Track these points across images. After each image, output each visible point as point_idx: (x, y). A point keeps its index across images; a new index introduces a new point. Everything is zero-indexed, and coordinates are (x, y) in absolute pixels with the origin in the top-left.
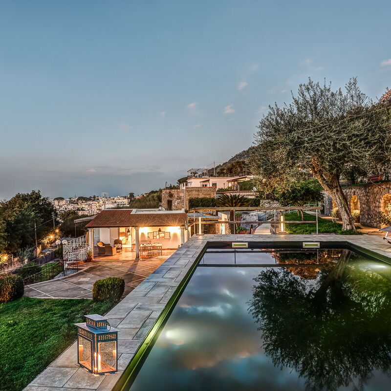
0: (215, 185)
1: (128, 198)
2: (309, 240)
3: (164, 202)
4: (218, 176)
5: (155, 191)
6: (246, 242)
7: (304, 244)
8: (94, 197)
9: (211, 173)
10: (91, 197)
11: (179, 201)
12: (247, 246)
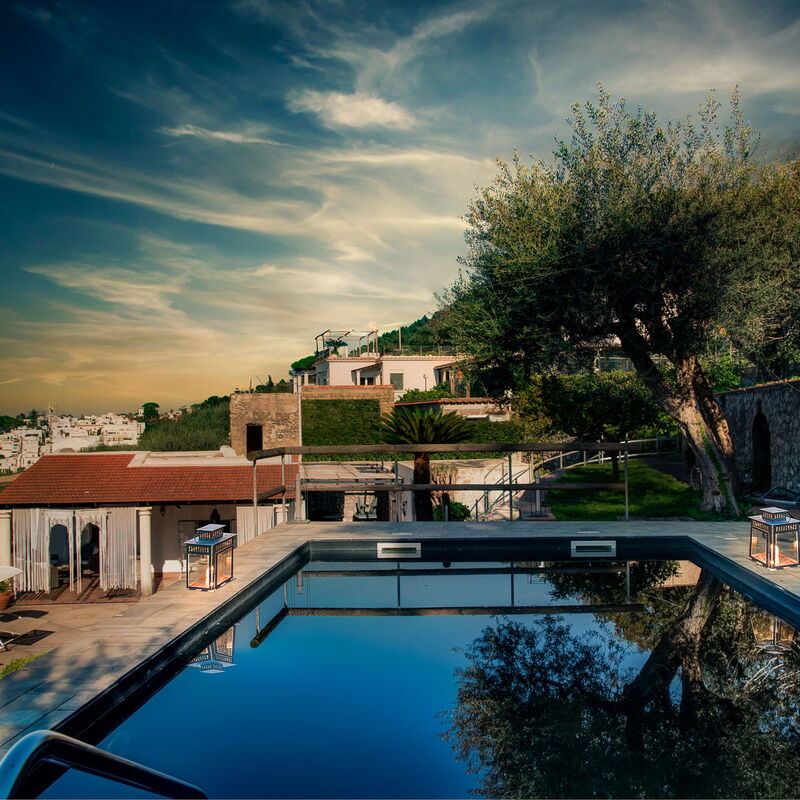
0: (397, 380)
1: (139, 420)
2: (590, 533)
3: (238, 433)
4: (407, 353)
5: (221, 396)
6: (416, 541)
7: (574, 545)
8: (34, 415)
9: (388, 344)
10: (23, 416)
11: (282, 427)
12: (418, 555)
